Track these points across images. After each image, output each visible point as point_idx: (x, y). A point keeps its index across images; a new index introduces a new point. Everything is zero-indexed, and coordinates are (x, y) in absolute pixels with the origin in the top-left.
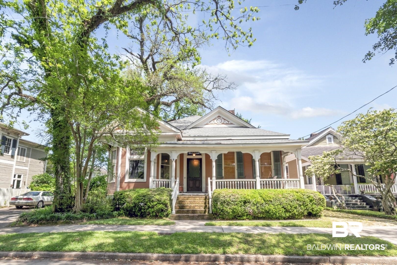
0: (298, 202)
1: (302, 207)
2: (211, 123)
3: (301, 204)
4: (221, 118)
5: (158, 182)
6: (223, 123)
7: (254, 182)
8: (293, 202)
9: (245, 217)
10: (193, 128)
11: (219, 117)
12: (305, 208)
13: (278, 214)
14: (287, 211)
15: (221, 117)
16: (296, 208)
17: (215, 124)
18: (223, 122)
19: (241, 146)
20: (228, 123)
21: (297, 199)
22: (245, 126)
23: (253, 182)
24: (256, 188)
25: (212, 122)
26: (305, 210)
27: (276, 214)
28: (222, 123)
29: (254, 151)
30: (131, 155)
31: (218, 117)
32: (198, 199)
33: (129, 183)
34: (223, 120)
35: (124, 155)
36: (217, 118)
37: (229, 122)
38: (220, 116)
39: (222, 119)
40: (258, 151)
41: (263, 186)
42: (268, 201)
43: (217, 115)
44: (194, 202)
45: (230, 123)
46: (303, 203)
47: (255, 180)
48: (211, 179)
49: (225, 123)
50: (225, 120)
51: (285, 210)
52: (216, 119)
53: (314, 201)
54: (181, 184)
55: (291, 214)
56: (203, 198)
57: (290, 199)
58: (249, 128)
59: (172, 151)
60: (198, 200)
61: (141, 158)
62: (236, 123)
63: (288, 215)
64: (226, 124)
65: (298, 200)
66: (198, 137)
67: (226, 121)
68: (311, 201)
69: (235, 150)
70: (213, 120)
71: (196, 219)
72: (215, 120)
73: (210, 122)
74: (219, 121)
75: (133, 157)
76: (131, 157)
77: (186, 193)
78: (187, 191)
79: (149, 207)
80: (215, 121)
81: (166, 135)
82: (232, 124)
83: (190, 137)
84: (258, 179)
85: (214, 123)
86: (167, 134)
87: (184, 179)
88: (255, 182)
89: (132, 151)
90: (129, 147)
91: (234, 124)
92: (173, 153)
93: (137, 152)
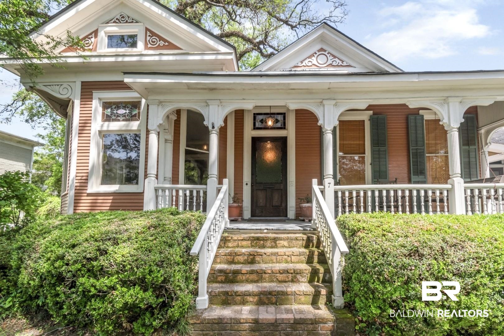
2: (304, 64)
4: (326, 53)
5: (177, 191)
6: (331, 65)
7: (445, 193)
11: (322, 50)
15: (325, 51)
17: (314, 67)
18: (330, 62)
20: (341, 63)
25: (306, 61)
28: (328, 63)
29: (445, 100)
30: (106, 121)
31: (319, 51)
32: (285, 243)
33: (98, 195)
34: (331, 58)
36: (318, 53)
37: (342, 61)
38: (325, 47)
39: (328, 56)
40: (459, 99)
43: (319, 46)
44: (274, 258)
45: (345, 64)
48: (321, 183)
49: (334, 63)
50: (335, 57)
52: (316, 56)
54: (237, 198)
56: (301, 242)
59: (210, 102)
60: (284, 247)
61: (131, 128)
62: (359, 63)
67: (336, 59)
70: (310, 57)
72: (314, 58)
73: (302, 62)
74: (322, 59)
75: (108, 126)
76: (104, 126)
77: (249, 221)
78: (252, 215)
79: (86, 296)
80: (314, 60)
82: (350, 66)
84: (459, 184)
85: (310, 64)
87: (245, 187)
89: (109, 110)
90: (100, 99)
91: (355, 67)
92: (211, 107)
93: (121, 111)
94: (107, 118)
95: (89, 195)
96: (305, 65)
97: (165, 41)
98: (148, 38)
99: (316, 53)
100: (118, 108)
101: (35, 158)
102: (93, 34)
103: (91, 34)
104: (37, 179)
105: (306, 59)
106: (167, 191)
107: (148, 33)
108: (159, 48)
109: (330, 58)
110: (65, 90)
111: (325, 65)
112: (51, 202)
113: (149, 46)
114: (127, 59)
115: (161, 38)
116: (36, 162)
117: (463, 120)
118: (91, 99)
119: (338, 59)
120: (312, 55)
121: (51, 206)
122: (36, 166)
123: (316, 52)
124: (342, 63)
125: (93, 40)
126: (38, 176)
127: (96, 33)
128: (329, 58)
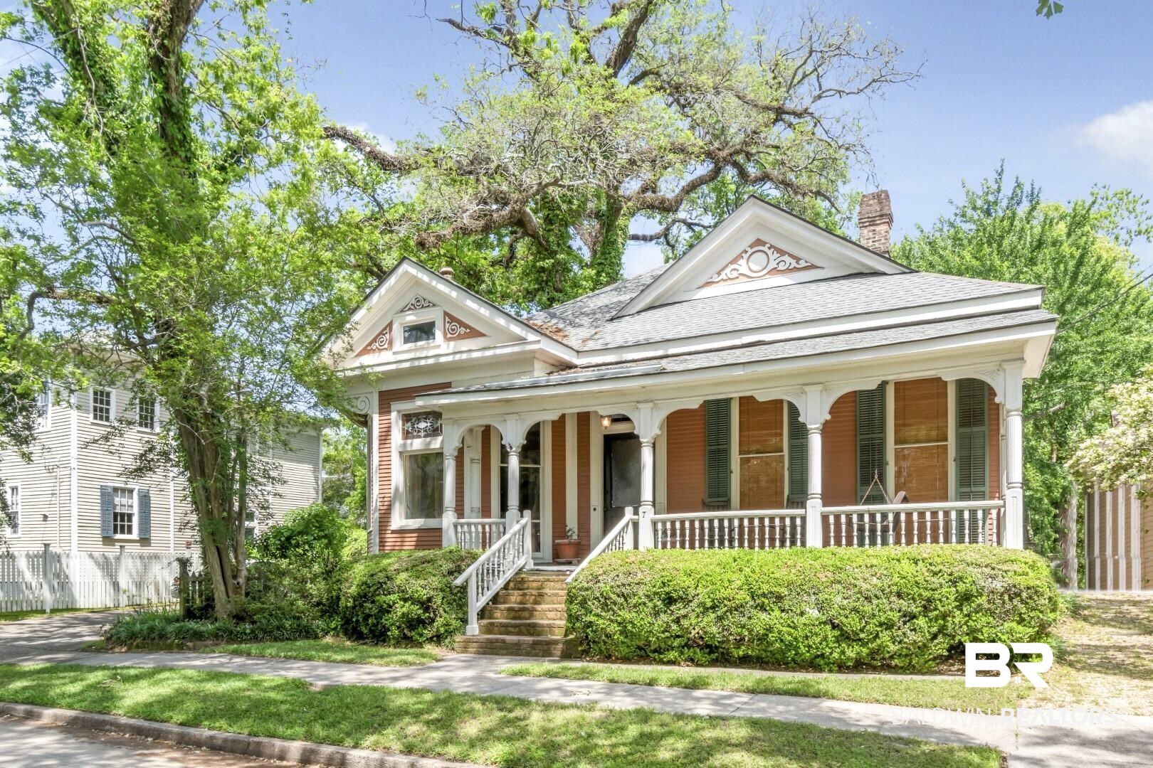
0: (903, 604)
1: (921, 622)
2: (723, 276)
3: (914, 609)
4: (765, 249)
6: (775, 271)
7: (798, 522)
8: (875, 601)
9: (672, 655)
10: (651, 308)
11: (759, 242)
12: (935, 629)
13: (803, 650)
14: (846, 637)
15: (764, 244)
16: (889, 626)
17: (743, 279)
18: (773, 265)
19: (739, 372)
20: (794, 264)
21: (895, 589)
22: (869, 267)
23: (793, 519)
24: (803, 544)
25: (728, 271)
26: (935, 637)
27: (797, 648)
28: (769, 268)
29: (802, 389)
30: (406, 437)
31: (751, 246)
33: (401, 532)
34: (776, 255)
35: (385, 436)
36: (750, 251)
37: (798, 259)
38: (763, 238)
39: (770, 252)
40: (819, 387)
41: (834, 533)
42: (764, 595)
43: (752, 239)
45: (803, 264)
46: (925, 607)
47: (800, 511)
49: (782, 267)
50: (782, 252)
51: (837, 633)
52: (746, 256)
53: (982, 600)
55: (865, 650)
57: (865, 586)
58: (885, 274)
59: (506, 417)
61: (432, 446)
62: (830, 259)
63: (852, 652)
64: (789, 270)
65: (899, 595)
66: (638, 345)
67: (785, 257)
68: (965, 598)
69: (735, 393)
70: (734, 261)
71: (528, 654)
72: (743, 262)
73: (719, 274)
74: (758, 261)
75: (411, 444)
76: (405, 445)
80: (743, 266)
81: (495, 356)
82: (813, 267)
83: (606, 350)
84: (814, 509)
85: (735, 274)
86: (499, 351)
87: (592, 513)
88: (804, 519)
89: (409, 424)
90: (399, 411)
91: (823, 268)
92: (508, 422)
93: (422, 425)
94: (407, 435)
95: (394, 532)
96: (725, 278)
97: (466, 326)
98: (447, 325)
99: (746, 252)
100: (419, 421)
101: (324, 451)
102: (388, 330)
103: (385, 329)
104: (330, 493)
105: (727, 266)
106: (473, 527)
107: (447, 319)
108: (461, 337)
109: (774, 256)
110: (363, 404)
111: (765, 271)
112: (356, 540)
113: (449, 336)
114: (423, 363)
115: (462, 324)
116: (327, 459)
117: (828, 417)
118: (389, 412)
119: (791, 256)
120: (740, 257)
121: (356, 546)
122: (328, 466)
123: (748, 249)
124: (797, 263)
125: (388, 336)
126: (331, 487)
127: (390, 325)
128: (772, 257)
